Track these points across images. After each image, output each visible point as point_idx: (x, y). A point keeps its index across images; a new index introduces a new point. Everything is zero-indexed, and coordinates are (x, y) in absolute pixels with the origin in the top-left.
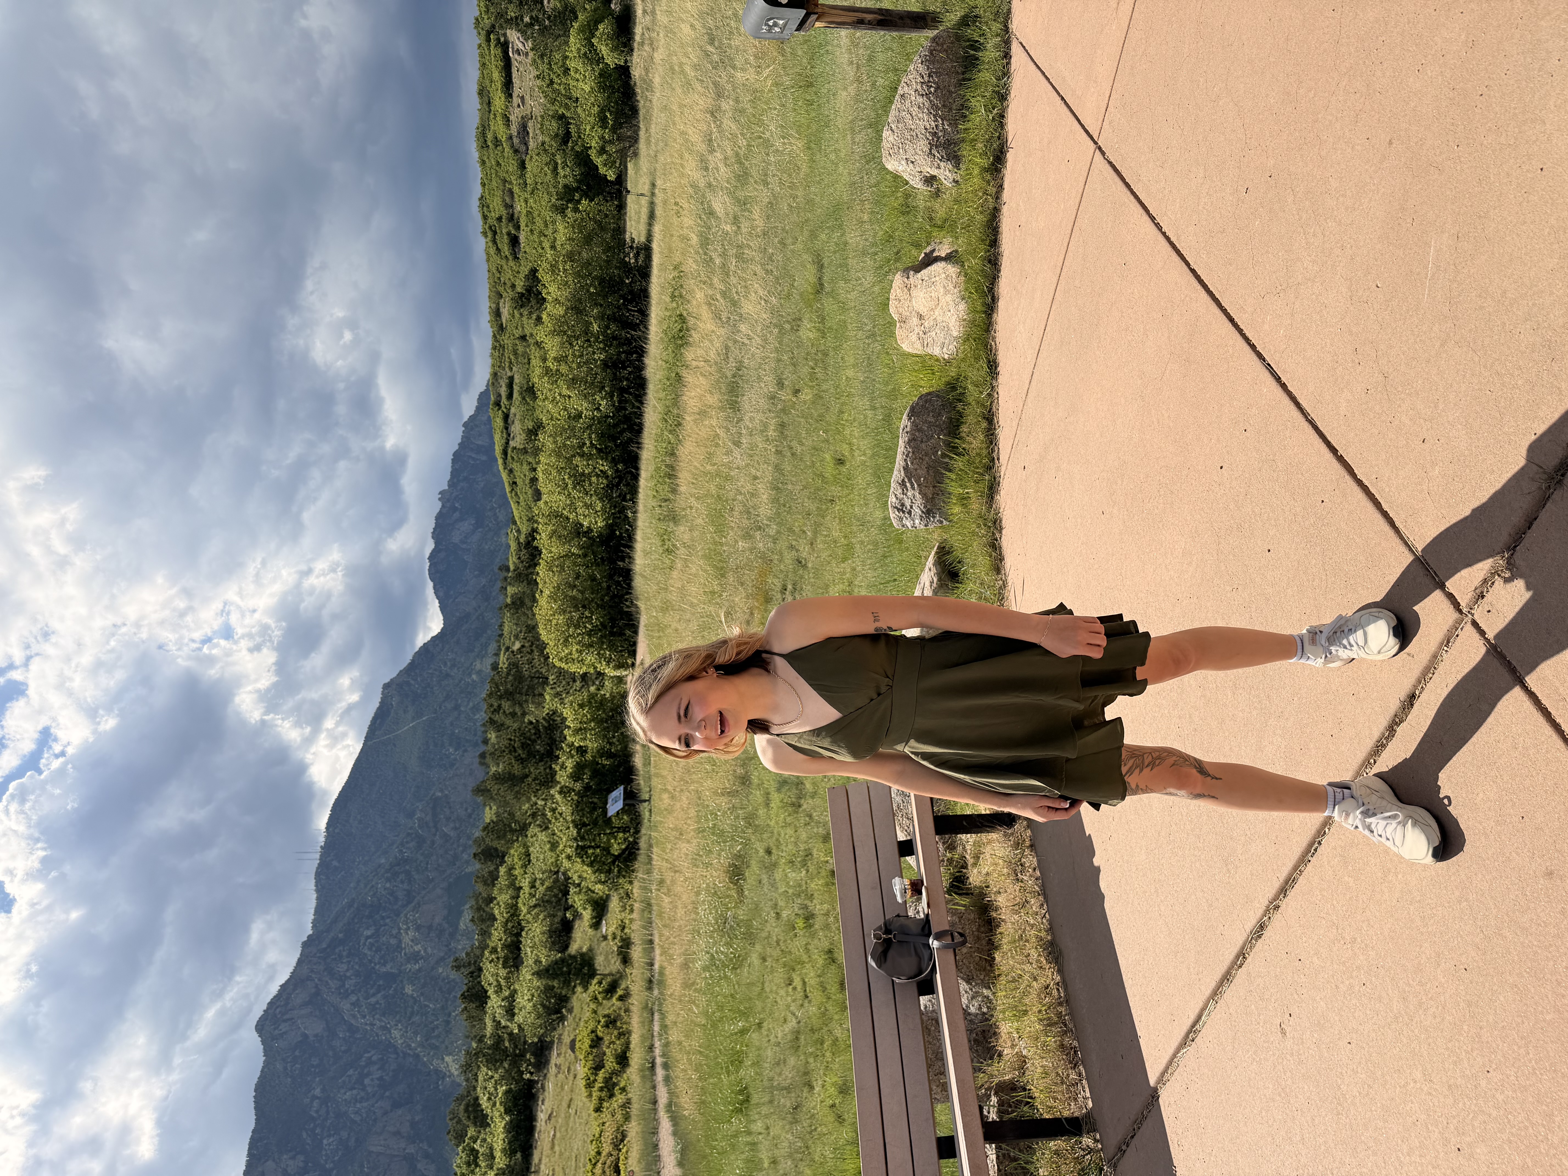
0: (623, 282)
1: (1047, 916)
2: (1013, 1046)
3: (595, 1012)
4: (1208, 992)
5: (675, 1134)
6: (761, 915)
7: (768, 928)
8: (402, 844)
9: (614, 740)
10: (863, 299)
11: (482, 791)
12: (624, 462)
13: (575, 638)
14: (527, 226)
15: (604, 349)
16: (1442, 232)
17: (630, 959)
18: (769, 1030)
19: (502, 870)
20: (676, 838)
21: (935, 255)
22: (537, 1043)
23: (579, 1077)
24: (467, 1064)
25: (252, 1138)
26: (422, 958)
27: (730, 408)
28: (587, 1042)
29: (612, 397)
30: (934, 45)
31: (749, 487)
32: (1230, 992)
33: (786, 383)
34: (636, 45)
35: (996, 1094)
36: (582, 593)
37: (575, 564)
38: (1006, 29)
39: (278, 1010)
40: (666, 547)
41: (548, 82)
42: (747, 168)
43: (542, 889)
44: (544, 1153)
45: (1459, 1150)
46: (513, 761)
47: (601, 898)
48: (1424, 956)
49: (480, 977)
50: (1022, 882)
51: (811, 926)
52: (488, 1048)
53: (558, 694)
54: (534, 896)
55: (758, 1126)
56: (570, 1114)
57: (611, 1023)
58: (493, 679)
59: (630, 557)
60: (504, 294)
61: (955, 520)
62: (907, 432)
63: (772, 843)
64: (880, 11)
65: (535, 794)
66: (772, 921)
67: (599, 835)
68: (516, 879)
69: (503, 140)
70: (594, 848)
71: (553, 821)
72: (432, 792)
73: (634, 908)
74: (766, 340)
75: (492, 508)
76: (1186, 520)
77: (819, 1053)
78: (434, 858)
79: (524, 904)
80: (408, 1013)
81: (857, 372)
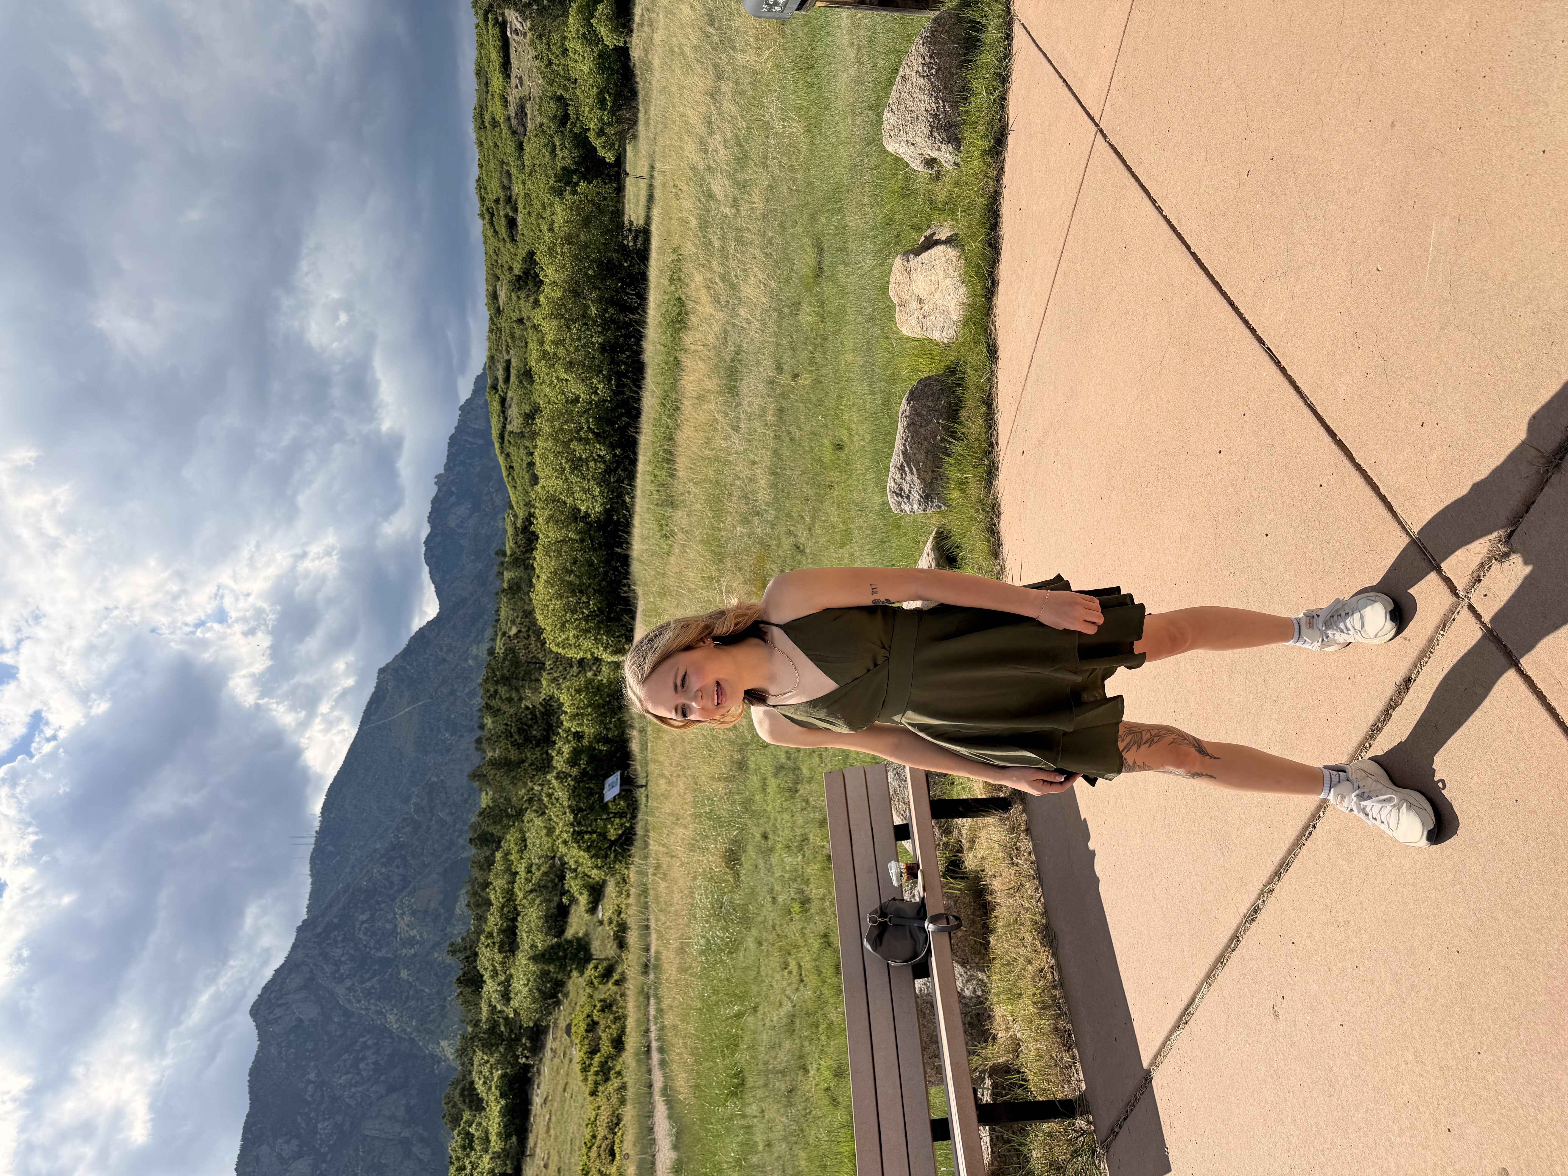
0: (621, 265)
1: (1042, 899)
2: (1007, 1029)
3: (591, 996)
4: (1202, 975)
5: (670, 1117)
6: (757, 900)
7: (764, 912)
8: (398, 829)
9: (611, 726)
10: (863, 283)
11: (479, 776)
12: (619, 444)
13: (572, 623)
14: (525, 208)
15: (602, 332)
16: (1443, 215)
17: (626, 944)
18: (764, 1013)
19: (498, 855)
20: (673, 823)
21: (935, 238)
22: (532, 1028)
23: (574, 1061)
24: (463, 1048)
25: (246, 1122)
26: (418, 942)
27: (729, 393)
28: (583, 1026)
29: (610, 380)
30: (936, 25)
31: (747, 472)
32: (1224, 976)
33: (785, 367)
34: (635, 26)
35: (990, 1076)
36: (580, 578)
37: (572, 549)
38: (1008, 11)
39: (272, 995)
40: (664, 532)
41: (546, 62)
42: (746, 151)
43: (538, 874)
44: (540, 1137)
45: (1449, 1130)
46: (509, 746)
47: (598, 883)
48: (1416, 939)
49: (475, 961)
50: (1017, 866)
51: (807, 911)
52: (484, 1033)
53: (555, 680)
54: (530, 881)
55: (753, 1109)
56: (566, 1098)
57: (607, 1007)
58: (489, 664)
59: (628, 543)
60: (502, 277)
61: (953, 505)
62: (906, 417)
63: (768, 828)
65: (532, 778)
66: (768, 906)
67: (596, 820)
68: (512, 864)
69: (501, 121)
70: (591, 833)
71: (550, 806)
72: (427, 778)
73: (631, 893)
74: (764, 324)
75: (489, 493)
76: (1184, 505)
77: (814, 1036)
78: (430, 843)
79: (521, 889)
80: (404, 998)
81: (857, 356)
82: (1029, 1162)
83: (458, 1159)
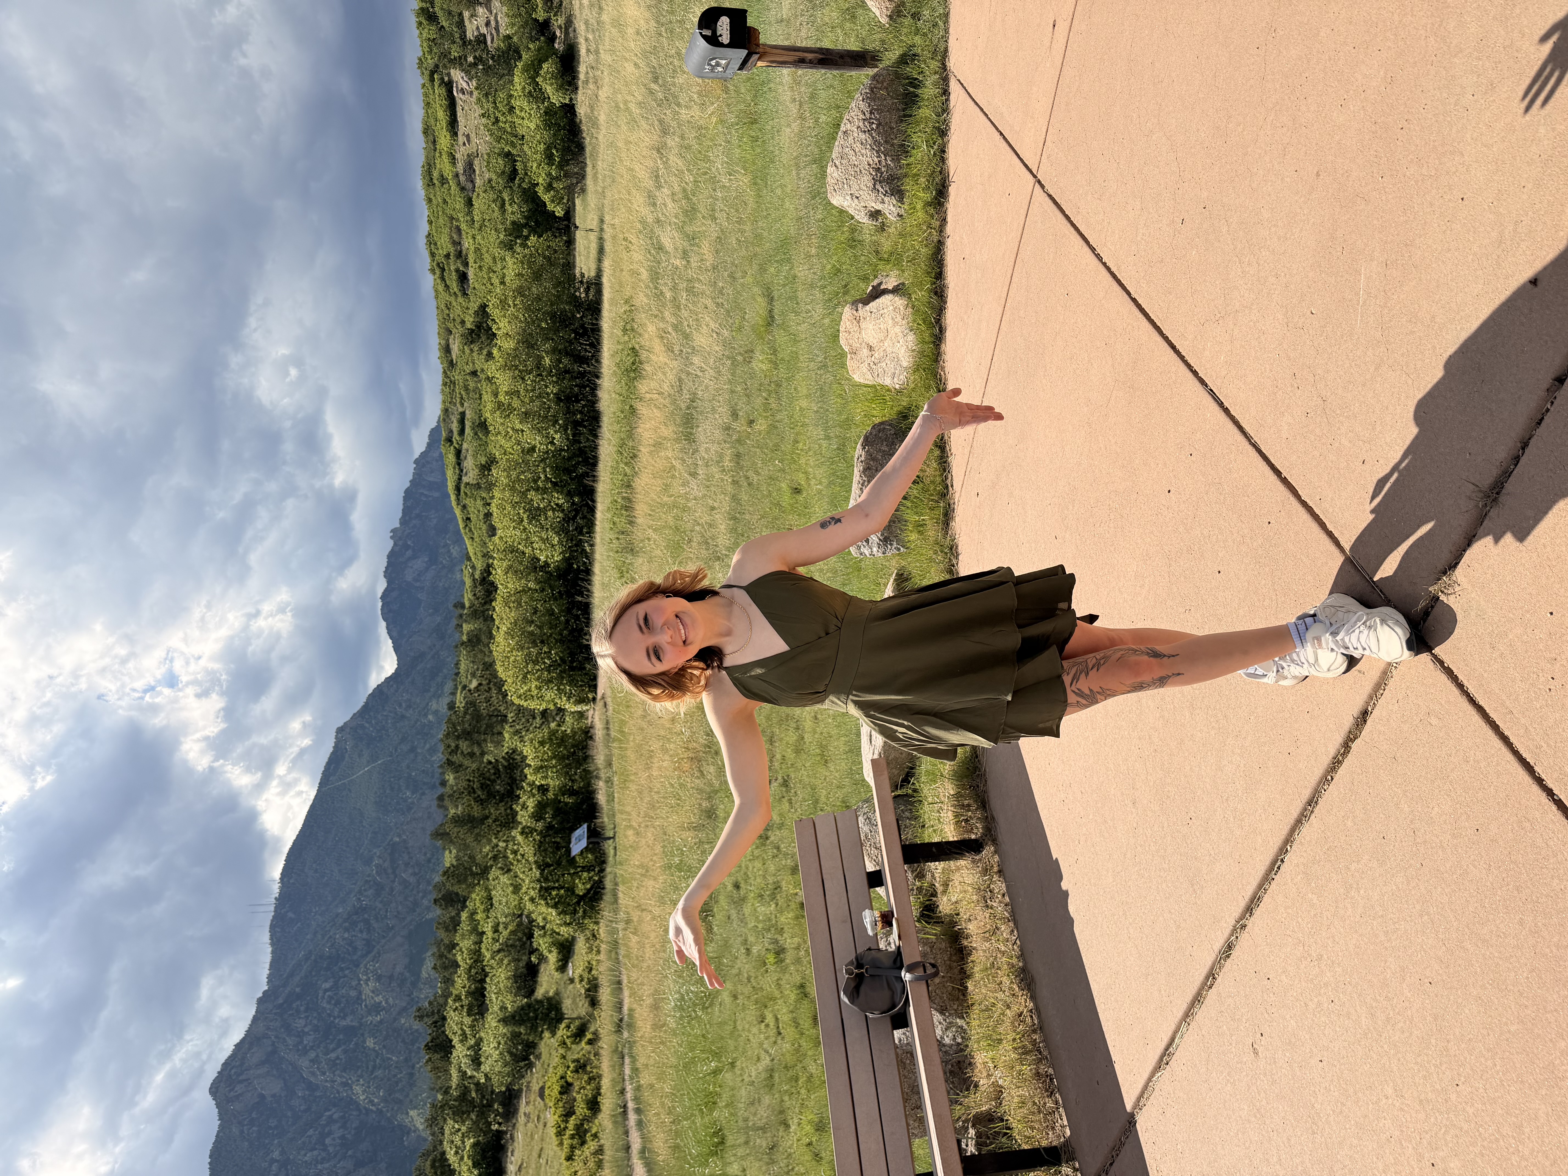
0: (574, 316)
1: (1018, 942)
2: (989, 1076)
3: (564, 1057)
4: (1180, 1014)
6: (730, 952)
7: (739, 964)
8: (360, 892)
9: (577, 777)
10: (814, 331)
11: (442, 834)
12: (580, 494)
13: (533, 674)
14: (475, 262)
15: (556, 382)
16: (1371, 260)
17: (599, 1002)
18: (742, 1069)
19: (464, 915)
20: (642, 875)
21: (882, 287)
22: (504, 1093)
23: (549, 1125)
24: (433, 1117)
26: (384, 1009)
27: (685, 440)
28: (557, 1089)
29: (566, 430)
30: (875, 82)
31: (706, 518)
32: (1202, 1014)
33: (741, 414)
34: (580, 83)
35: (973, 1126)
36: (540, 628)
37: (532, 599)
38: (944, 67)
39: (233, 1071)
40: (625, 579)
41: (493, 120)
42: (694, 204)
43: (505, 933)
45: (1433, 1165)
46: (472, 803)
47: (567, 940)
48: (1389, 971)
49: (444, 1026)
50: (991, 908)
51: (782, 961)
52: (454, 1100)
53: (517, 732)
54: (498, 941)
55: (735, 1169)
56: (541, 1165)
57: (580, 1067)
58: (449, 719)
59: (588, 591)
60: (454, 331)
61: (912, 547)
62: (862, 462)
63: (740, 877)
64: (821, 50)
65: (496, 835)
66: (743, 958)
67: (563, 875)
68: (479, 923)
69: (450, 177)
70: (558, 889)
71: (515, 863)
72: (389, 838)
73: (601, 949)
74: (719, 372)
75: (446, 545)
76: (1137, 544)
77: (793, 1090)
78: (393, 905)
79: (488, 950)
80: (370, 1068)
81: (811, 402)
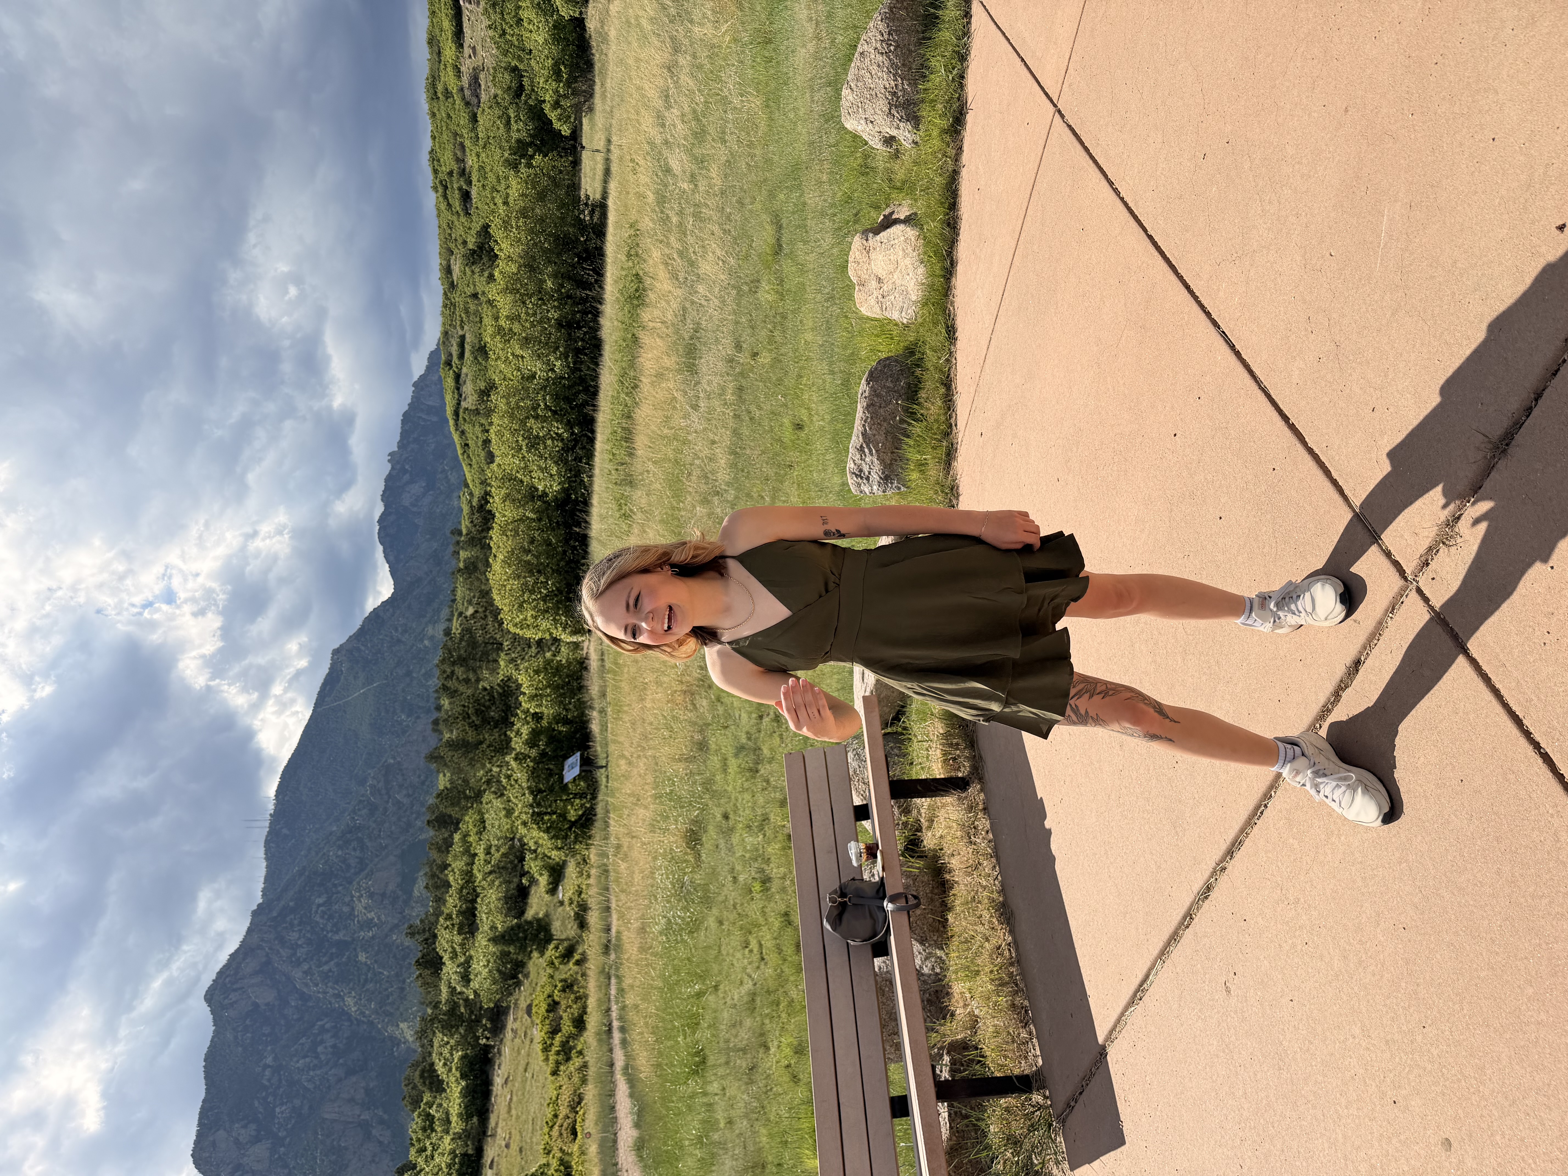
0: (578, 240)
1: (999, 877)
2: (965, 1006)
3: (552, 977)
4: (1156, 952)
5: (631, 1095)
6: (717, 880)
7: (725, 891)
8: (354, 811)
9: (571, 706)
10: (822, 261)
11: (436, 757)
12: (580, 424)
13: (530, 603)
14: (479, 181)
15: (558, 307)
16: (1395, 201)
17: (587, 924)
18: (725, 992)
19: (457, 837)
20: (633, 804)
21: (894, 217)
22: (493, 1009)
23: (535, 1041)
24: (422, 1030)
25: (202, 1108)
26: (376, 925)
27: (688, 371)
28: (544, 1007)
29: (567, 357)
30: (894, 2)
31: (707, 452)
32: (1178, 953)
33: (744, 346)
35: (948, 1053)
36: (537, 557)
37: (529, 528)
39: (227, 980)
40: (623, 511)
41: (500, 32)
42: (704, 125)
43: (497, 855)
44: (501, 1117)
45: (1395, 1102)
46: (467, 728)
47: (558, 864)
48: (1364, 916)
49: (435, 943)
50: (975, 844)
51: (768, 889)
52: (444, 1014)
53: (513, 660)
54: (490, 863)
55: (715, 1087)
56: (527, 1078)
57: (568, 987)
58: (445, 645)
59: (586, 522)
60: (456, 251)
61: (913, 486)
62: (865, 397)
63: (729, 808)
65: (490, 760)
66: (729, 885)
67: (556, 801)
68: (471, 845)
69: (454, 91)
70: (550, 814)
71: (509, 787)
72: (383, 760)
73: (592, 873)
74: (724, 302)
75: (444, 471)
76: (1139, 488)
77: (774, 1014)
78: (387, 825)
79: (480, 871)
80: (362, 981)
81: (816, 336)
82: (986, 1136)
83: (419, 1140)
